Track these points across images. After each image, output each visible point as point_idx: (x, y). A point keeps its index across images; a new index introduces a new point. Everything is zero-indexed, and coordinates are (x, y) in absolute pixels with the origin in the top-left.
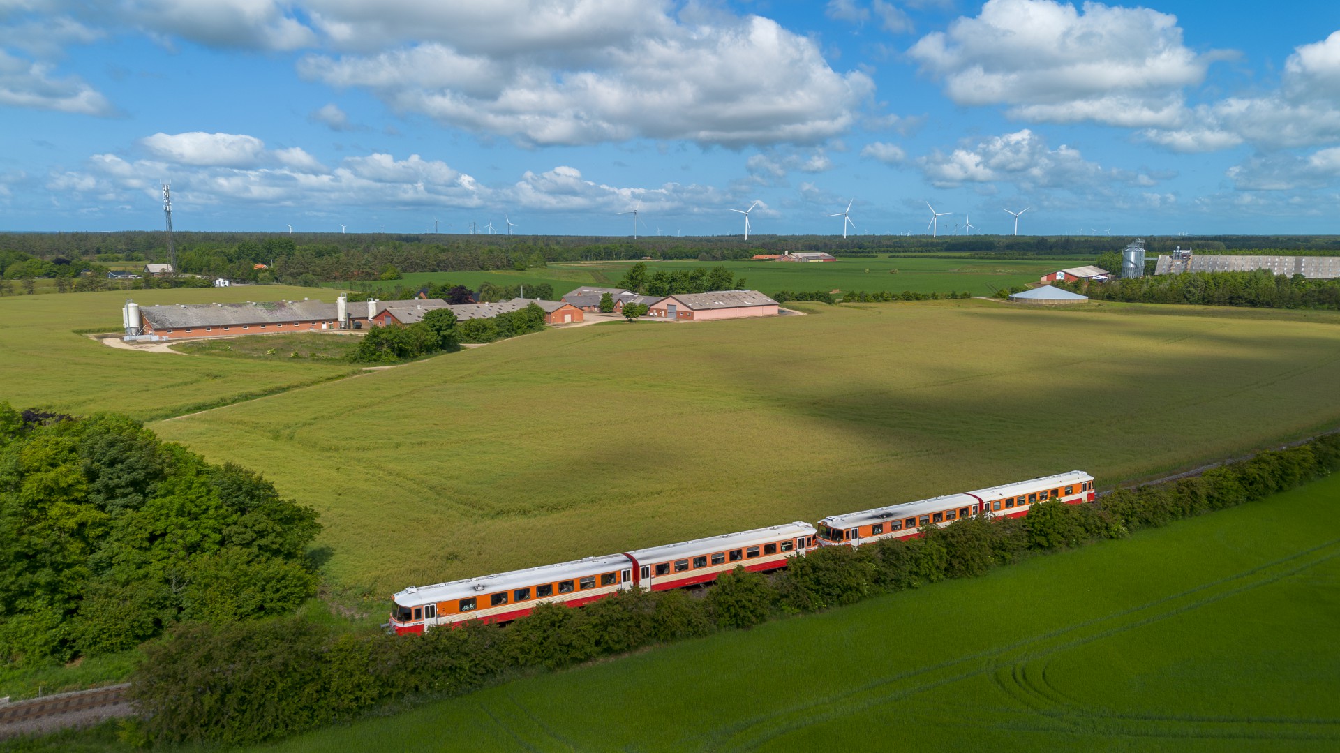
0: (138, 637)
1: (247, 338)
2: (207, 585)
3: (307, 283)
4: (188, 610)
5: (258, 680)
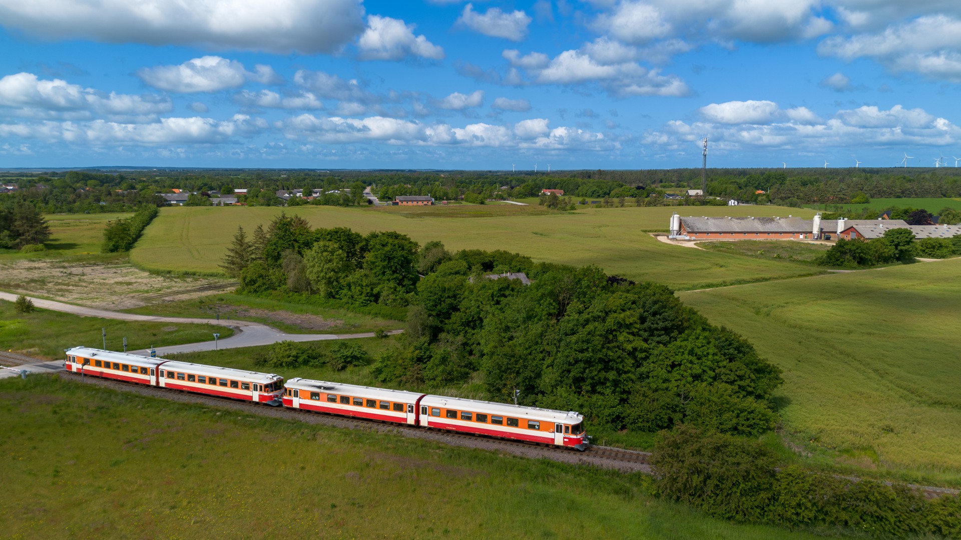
1: (745, 242)
2: (702, 404)
3: (792, 205)
4: (689, 417)
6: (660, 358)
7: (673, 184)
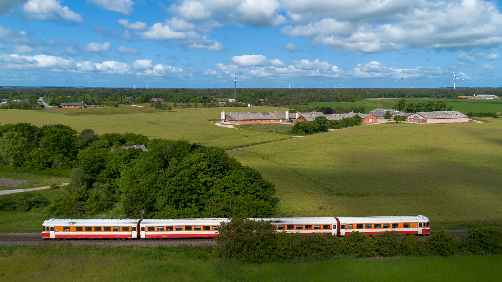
1: (256, 124)
2: (240, 206)
3: (276, 106)
6: (219, 185)
7: (221, 96)
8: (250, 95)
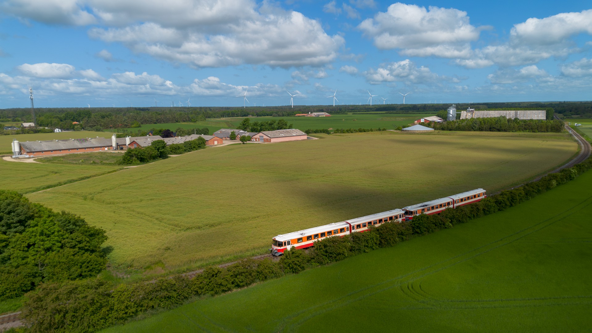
0: (24, 291)
1: (70, 155)
3: (98, 130)
5: (80, 307)
8: (57, 117)
